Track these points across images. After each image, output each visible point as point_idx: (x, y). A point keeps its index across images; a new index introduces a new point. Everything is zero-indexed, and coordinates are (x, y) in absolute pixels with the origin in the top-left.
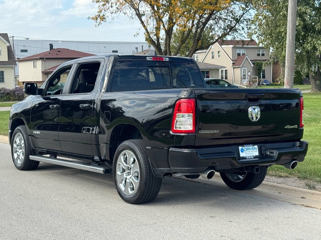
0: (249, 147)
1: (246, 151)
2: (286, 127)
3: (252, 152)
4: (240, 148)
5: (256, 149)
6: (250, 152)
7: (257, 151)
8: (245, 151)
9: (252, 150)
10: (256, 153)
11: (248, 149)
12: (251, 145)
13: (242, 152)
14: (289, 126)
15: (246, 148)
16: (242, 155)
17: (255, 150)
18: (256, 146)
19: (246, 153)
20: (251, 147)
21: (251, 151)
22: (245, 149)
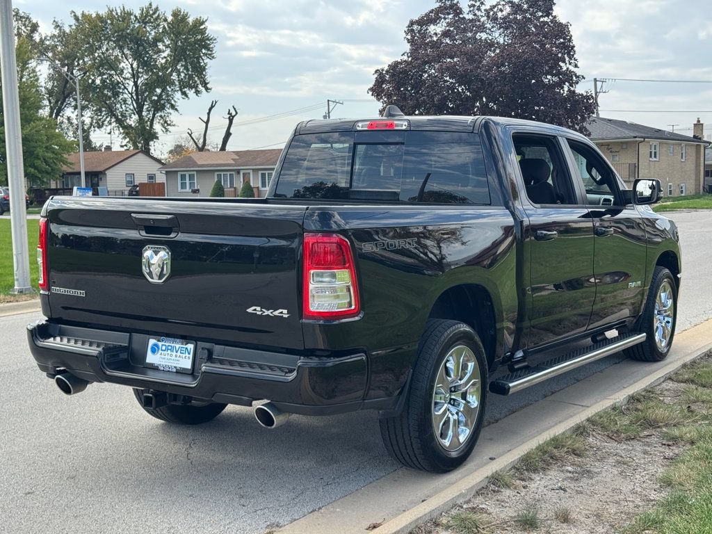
0: (173, 345)
1: (163, 352)
2: (250, 310)
3: (178, 358)
4: (152, 342)
5: (189, 354)
6: (174, 357)
7: (189, 358)
8: (160, 352)
9: (179, 354)
10: (187, 363)
11: (170, 348)
12: (178, 340)
13: (154, 351)
14: (258, 308)
15: (167, 344)
16: (151, 358)
17: (187, 354)
18: (191, 347)
19: (163, 356)
20: (178, 346)
21: (176, 356)
22: (164, 348)
